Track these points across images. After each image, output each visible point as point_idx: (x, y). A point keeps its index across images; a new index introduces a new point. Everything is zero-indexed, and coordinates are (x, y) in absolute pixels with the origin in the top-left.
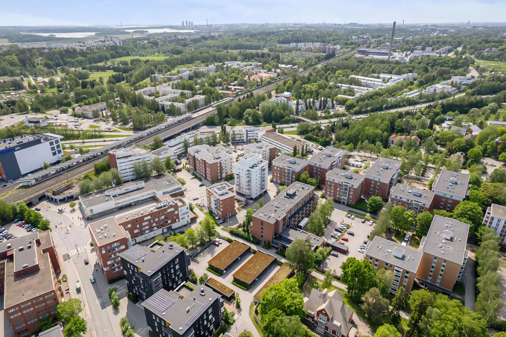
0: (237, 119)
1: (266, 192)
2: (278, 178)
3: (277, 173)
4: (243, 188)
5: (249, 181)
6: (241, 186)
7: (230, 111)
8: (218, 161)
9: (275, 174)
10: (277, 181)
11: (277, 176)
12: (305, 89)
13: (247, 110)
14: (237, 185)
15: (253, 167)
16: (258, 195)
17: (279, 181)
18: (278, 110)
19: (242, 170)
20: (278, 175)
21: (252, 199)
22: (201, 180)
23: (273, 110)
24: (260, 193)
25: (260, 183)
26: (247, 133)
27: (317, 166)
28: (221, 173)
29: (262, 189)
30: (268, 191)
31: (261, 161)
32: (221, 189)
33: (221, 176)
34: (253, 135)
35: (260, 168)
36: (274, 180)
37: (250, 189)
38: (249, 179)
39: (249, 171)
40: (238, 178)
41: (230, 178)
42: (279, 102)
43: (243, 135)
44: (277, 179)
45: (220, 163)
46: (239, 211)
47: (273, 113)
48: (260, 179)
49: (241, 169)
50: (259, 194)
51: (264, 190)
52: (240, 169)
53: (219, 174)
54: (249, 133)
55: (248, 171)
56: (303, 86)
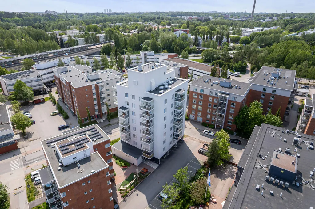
0: (136, 51)
1: (181, 141)
2: (200, 114)
3: (197, 105)
4: (134, 135)
5: (149, 123)
6: (132, 132)
7: (128, 41)
8: (93, 84)
9: (194, 106)
10: (196, 119)
11: (197, 110)
12: (199, 30)
13: (146, 41)
14: (123, 130)
15: (157, 91)
16: (167, 150)
17: (200, 119)
18: (178, 40)
19: (133, 97)
20: (200, 108)
21: (155, 160)
22: (66, 118)
23: (173, 40)
24: (172, 145)
25: (172, 125)
26: (145, 58)
27: (269, 91)
28: (100, 105)
29: (175, 136)
30: (184, 139)
31: (174, 80)
32: (71, 148)
33: (100, 110)
34: (153, 60)
35: (174, 93)
36: (192, 117)
37: (150, 140)
38: (147, 118)
39: (149, 99)
40: (125, 115)
41: (113, 114)
42: (178, 36)
43: (140, 61)
44: (196, 116)
45: (97, 87)
46: (125, 196)
47: (173, 43)
48: (173, 117)
49: (130, 96)
50: (168, 147)
51: (179, 138)
52: (127, 95)
53: (96, 108)
54: (148, 57)
55: (146, 98)
56: (197, 27)
